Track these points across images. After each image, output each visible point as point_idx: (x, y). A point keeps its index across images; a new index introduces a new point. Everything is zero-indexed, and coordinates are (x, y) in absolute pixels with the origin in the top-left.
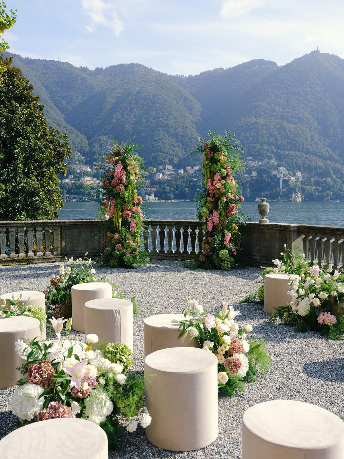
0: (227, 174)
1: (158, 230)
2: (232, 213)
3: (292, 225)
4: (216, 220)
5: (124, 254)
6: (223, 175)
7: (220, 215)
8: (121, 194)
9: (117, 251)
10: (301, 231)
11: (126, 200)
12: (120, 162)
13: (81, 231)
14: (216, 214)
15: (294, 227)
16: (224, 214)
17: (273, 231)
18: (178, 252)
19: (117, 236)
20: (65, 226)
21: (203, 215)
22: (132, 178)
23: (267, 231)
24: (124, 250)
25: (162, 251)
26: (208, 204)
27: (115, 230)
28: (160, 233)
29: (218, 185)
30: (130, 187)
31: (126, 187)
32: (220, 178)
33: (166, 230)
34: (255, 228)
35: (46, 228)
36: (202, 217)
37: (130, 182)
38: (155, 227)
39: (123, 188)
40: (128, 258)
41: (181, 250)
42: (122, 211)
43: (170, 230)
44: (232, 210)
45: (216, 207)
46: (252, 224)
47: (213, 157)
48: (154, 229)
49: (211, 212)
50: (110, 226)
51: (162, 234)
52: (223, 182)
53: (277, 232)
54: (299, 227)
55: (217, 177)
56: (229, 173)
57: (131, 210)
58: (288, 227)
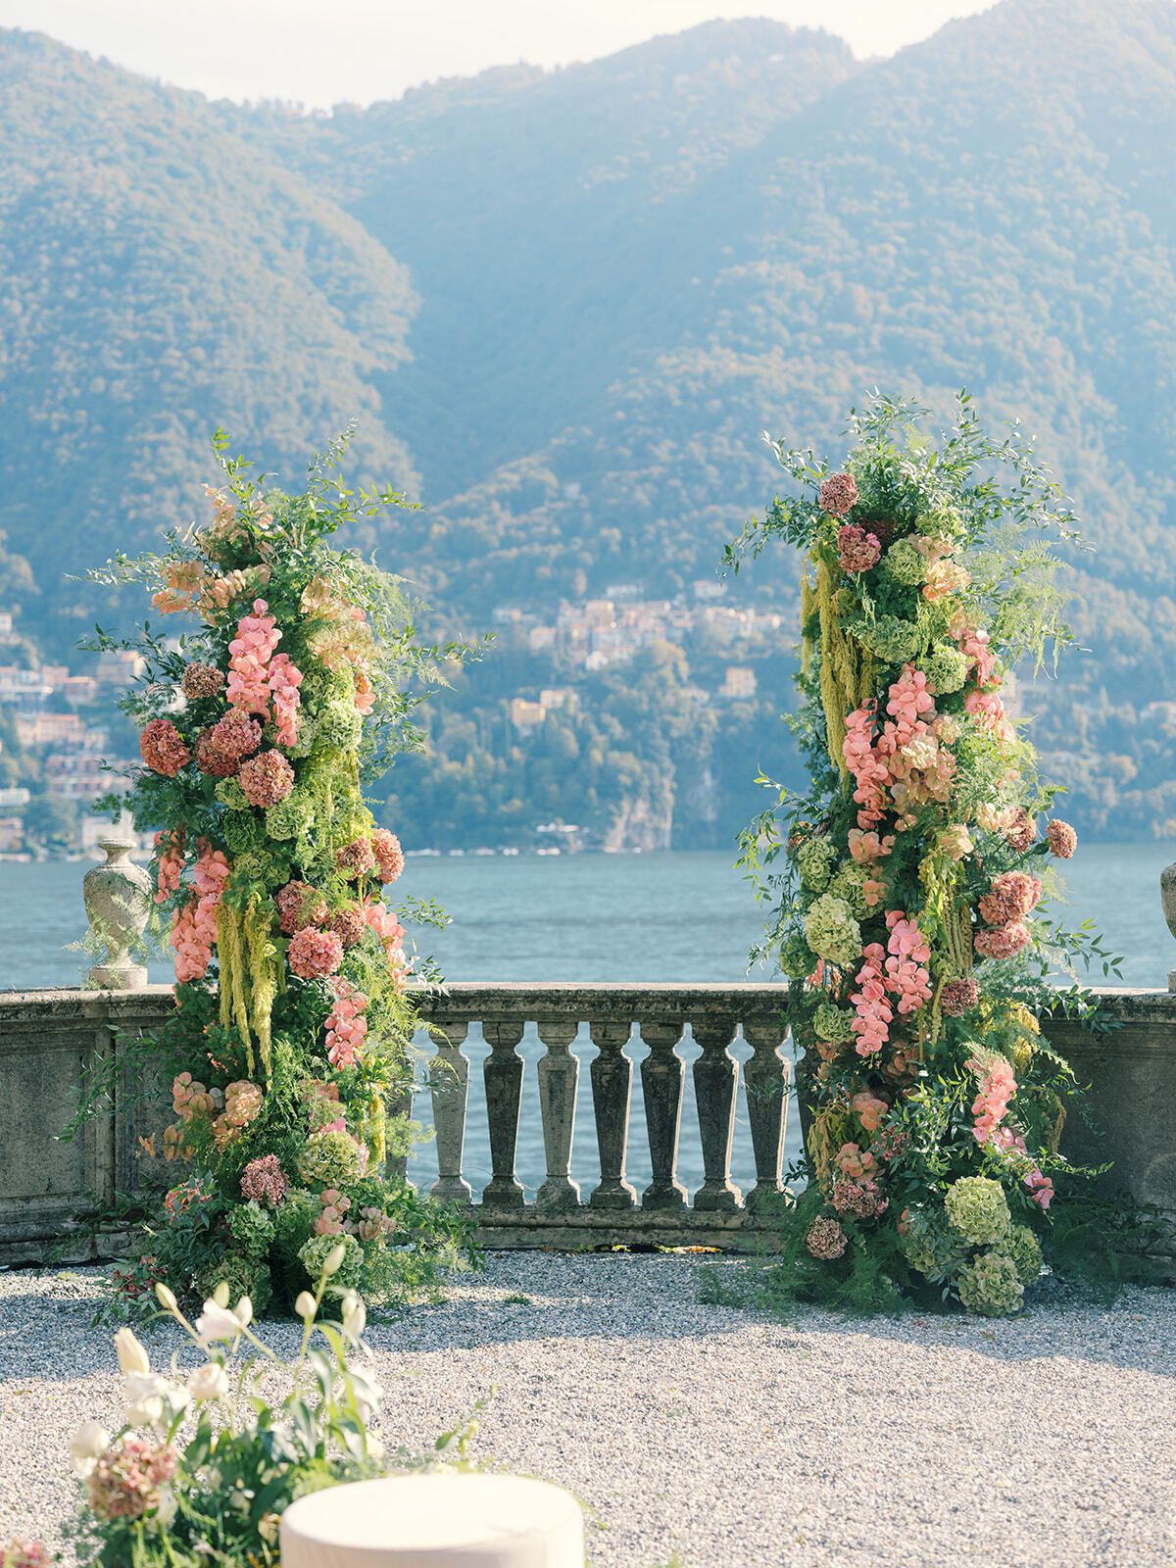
0: (973, 675)
2: (1011, 930)
4: (910, 979)
5: (303, 1230)
6: (950, 686)
7: (936, 944)
8: (273, 820)
9: (253, 1205)
11: (305, 855)
12: (261, 605)
14: (906, 939)
16: (960, 943)
18: (609, 1196)
19: (246, 1102)
21: (822, 946)
22: (343, 708)
24: (300, 1199)
25: (501, 1192)
26: (851, 877)
28: (489, 1072)
29: (922, 752)
30: (328, 771)
31: (302, 767)
32: (926, 701)
34: (1145, 1026)
36: (812, 957)
37: (327, 738)
38: (455, 1031)
39: (283, 774)
40: (332, 1249)
42: (280, 933)
43: (558, 1049)
44: (1012, 911)
45: (907, 896)
46: (1126, 999)
47: (880, 565)
48: (450, 1045)
49: (876, 930)
51: (503, 1073)
52: (951, 726)
55: (910, 697)
56: (984, 675)
57: (341, 925)
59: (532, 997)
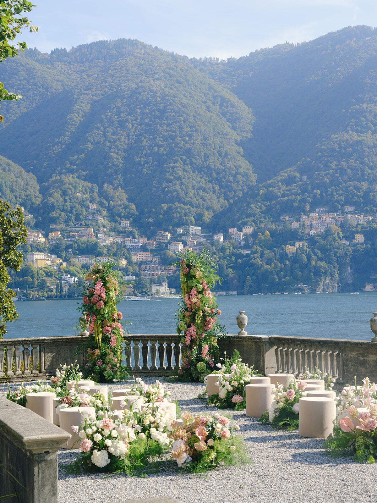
0: (203, 288)
1: (140, 346)
2: (209, 326)
3: (263, 336)
4: (194, 334)
5: (105, 370)
6: (199, 290)
7: (198, 328)
8: (101, 311)
9: (97, 366)
10: (273, 342)
11: (106, 316)
12: (100, 279)
13: (60, 349)
14: (193, 328)
15: (265, 339)
16: (201, 328)
17: (250, 343)
18: (161, 368)
19: (97, 352)
20: (44, 343)
21: (181, 329)
22: (112, 294)
23: (245, 343)
24: (104, 365)
25: (145, 367)
26: (186, 318)
27: (94, 346)
28: (142, 348)
29: (194, 300)
30: (110, 303)
31: (106, 303)
32: (196, 292)
33: (149, 345)
34: (234, 340)
35: (25, 346)
36: (180, 331)
37: (109, 298)
38: (137, 342)
39: (102, 304)
40: (108, 372)
41: (165, 366)
42: (102, 327)
43: (153, 345)
44: (209, 323)
45: (193, 321)
46: (231, 336)
47: (189, 273)
48: (136, 344)
49: (189, 326)
50: (91, 342)
51: (145, 349)
52: (200, 296)
53: (253, 344)
54: (270, 338)
55: (193, 292)
56: (205, 288)
57: (111, 326)
58: (260, 339)
59: (148, 337)
